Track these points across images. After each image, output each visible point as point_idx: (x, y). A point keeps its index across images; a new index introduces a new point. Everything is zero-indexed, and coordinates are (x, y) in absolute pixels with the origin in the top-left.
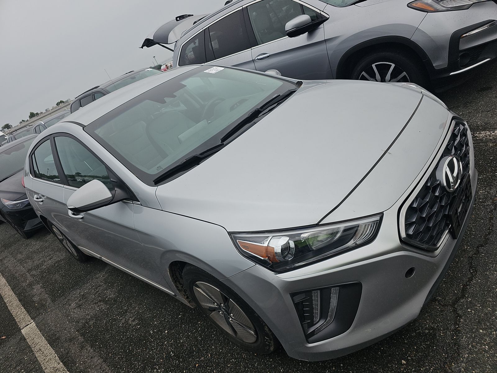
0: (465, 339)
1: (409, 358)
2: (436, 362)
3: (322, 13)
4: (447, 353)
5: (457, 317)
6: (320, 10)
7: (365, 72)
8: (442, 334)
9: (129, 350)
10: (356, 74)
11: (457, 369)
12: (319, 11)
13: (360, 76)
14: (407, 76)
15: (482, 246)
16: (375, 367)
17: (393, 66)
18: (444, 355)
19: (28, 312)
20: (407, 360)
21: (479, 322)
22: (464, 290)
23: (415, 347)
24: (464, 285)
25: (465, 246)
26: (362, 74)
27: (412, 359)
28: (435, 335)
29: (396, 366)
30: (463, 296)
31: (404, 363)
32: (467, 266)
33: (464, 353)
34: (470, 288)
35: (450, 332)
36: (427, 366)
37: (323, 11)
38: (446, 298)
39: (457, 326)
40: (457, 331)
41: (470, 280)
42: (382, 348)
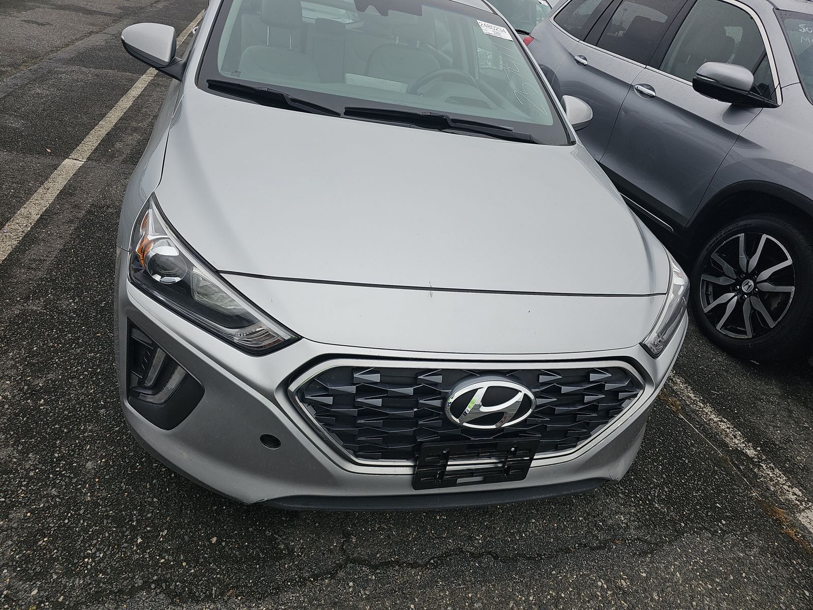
0: (293, 596)
1: (224, 544)
2: (232, 577)
3: (778, 91)
4: (256, 584)
5: (331, 573)
6: (779, 84)
7: (746, 236)
8: (286, 566)
9: (89, 263)
10: (731, 228)
11: (234, 606)
12: (776, 83)
13: (734, 237)
14: (792, 296)
15: (496, 557)
16: (189, 512)
17: (789, 262)
18: (251, 581)
19: (96, 149)
20: (219, 542)
21: (335, 603)
22: (387, 564)
23: (246, 544)
24: (397, 562)
25: (481, 536)
26: (739, 235)
27: (224, 547)
28: (281, 558)
29: (202, 535)
30: (374, 568)
31: (212, 541)
32: (438, 553)
33: (267, 604)
34: (396, 571)
35: (296, 575)
36: (221, 568)
37: (781, 88)
38: (358, 548)
39: (312, 580)
40: (303, 582)
41: (414, 565)
42: (224, 508)
